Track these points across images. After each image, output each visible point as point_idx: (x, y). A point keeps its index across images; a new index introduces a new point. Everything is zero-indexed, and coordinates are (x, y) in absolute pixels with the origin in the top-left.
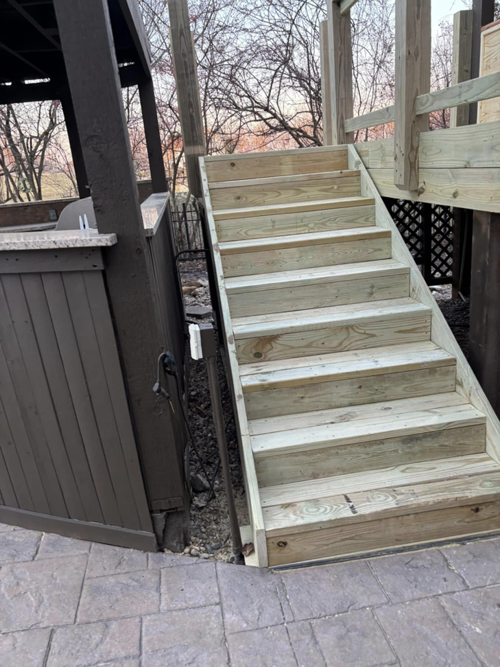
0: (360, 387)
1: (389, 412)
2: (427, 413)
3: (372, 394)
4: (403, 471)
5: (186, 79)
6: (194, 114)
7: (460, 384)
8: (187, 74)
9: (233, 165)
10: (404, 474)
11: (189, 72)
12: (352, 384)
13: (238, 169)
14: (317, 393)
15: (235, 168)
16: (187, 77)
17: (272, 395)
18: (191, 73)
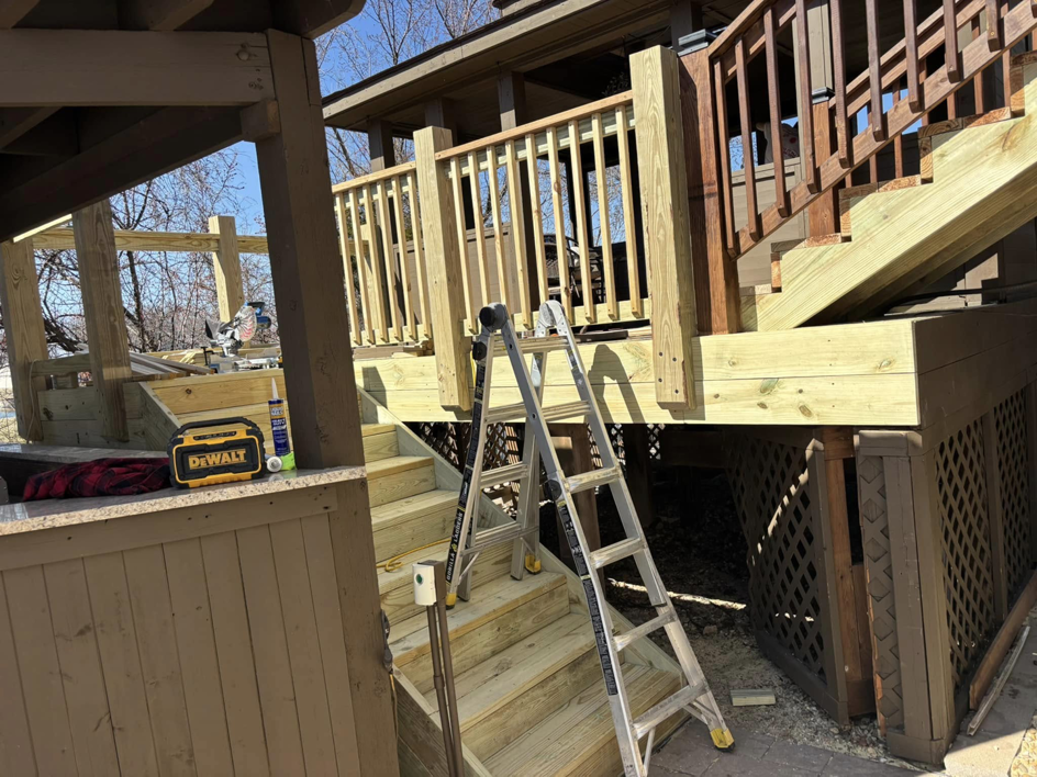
0: (499, 629)
1: (536, 649)
2: (569, 638)
3: (509, 635)
4: (579, 703)
5: (105, 277)
6: (117, 323)
7: (575, 603)
8: (106, 271)
9: (189, 392)
10: (582, 706)
11: (109, 268)
12: (492, 628)
13: (196, 397)
14: (463, 649)
15: (192, 396)
16: (107, 275)
17: (421, 665)
18: (112, 270)
